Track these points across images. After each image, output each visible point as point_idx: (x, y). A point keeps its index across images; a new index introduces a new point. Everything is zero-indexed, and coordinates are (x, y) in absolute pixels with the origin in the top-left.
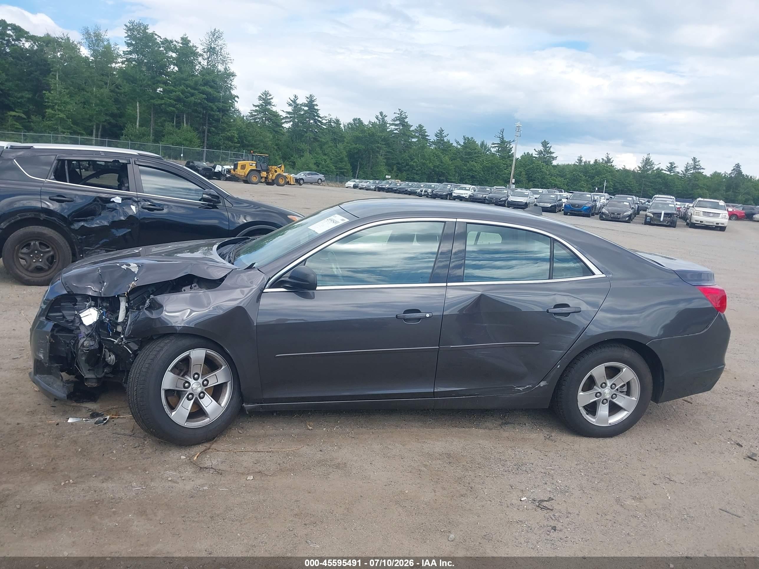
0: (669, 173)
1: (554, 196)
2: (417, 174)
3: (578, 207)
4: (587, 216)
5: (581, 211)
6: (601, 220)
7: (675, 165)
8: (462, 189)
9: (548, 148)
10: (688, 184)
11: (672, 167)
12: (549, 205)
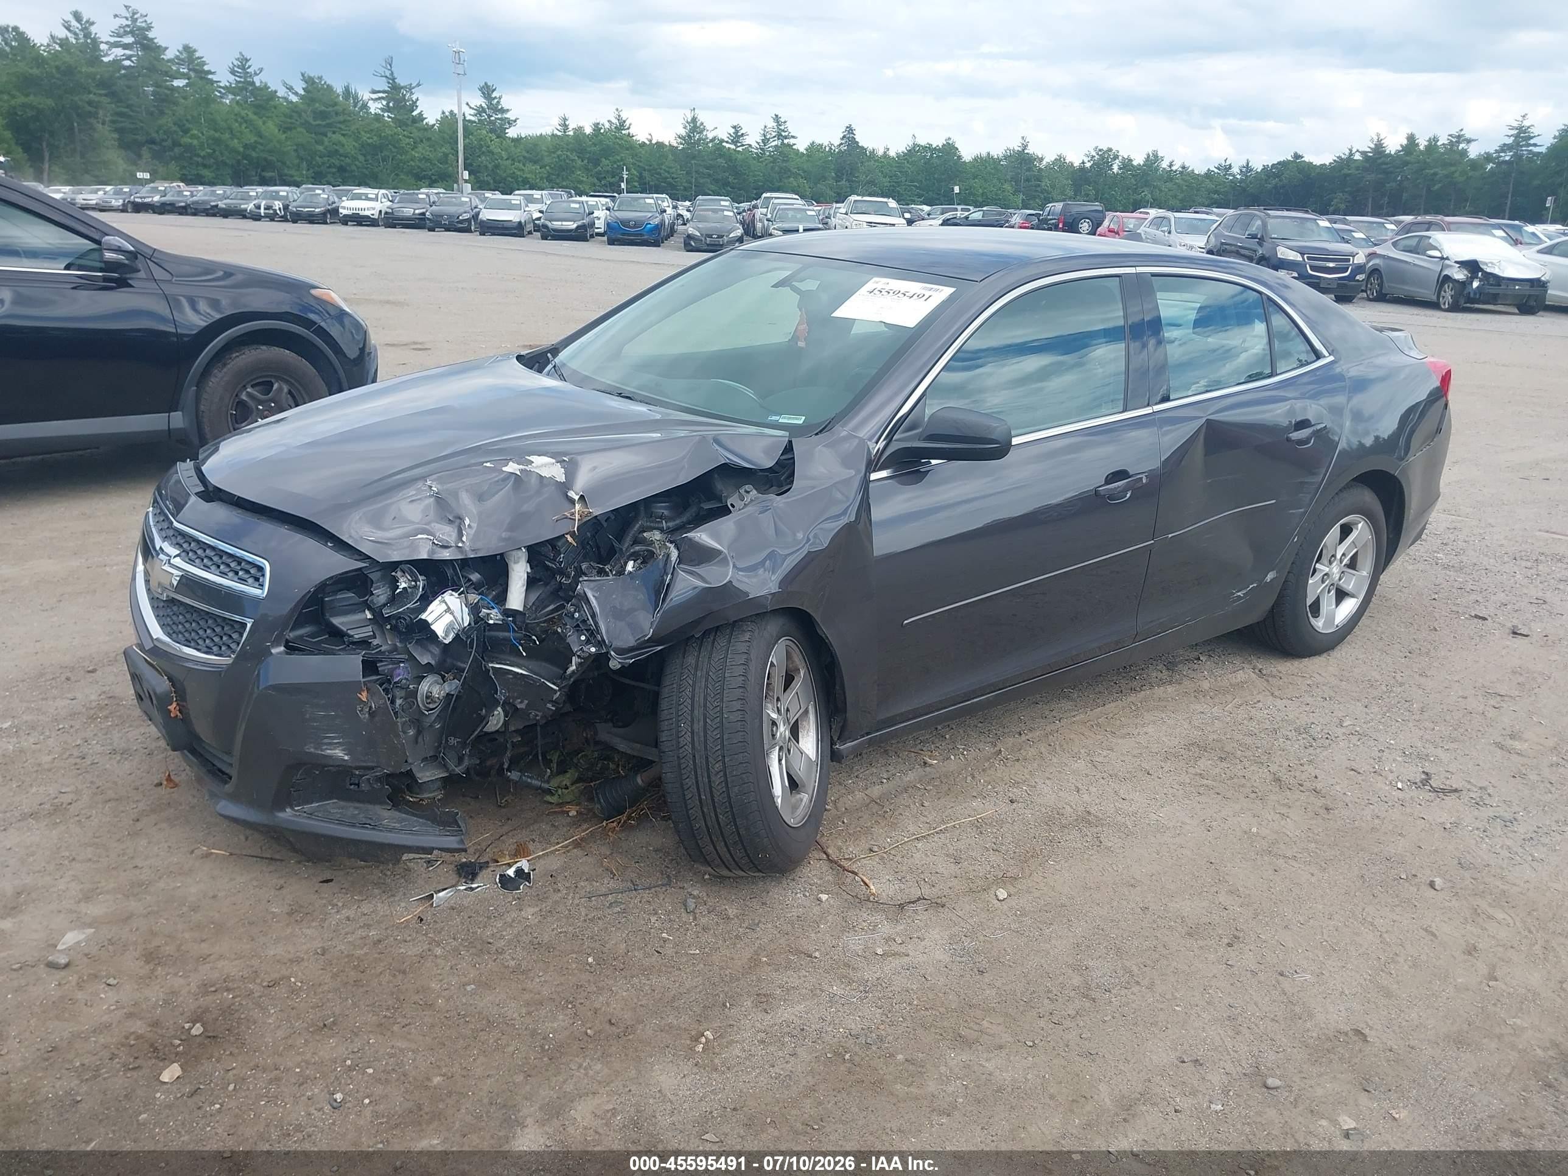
0: (733, 147)
1: (577, 206)
2: (205, 166)
3: (635, 226)
4: (656, 244)
5: (642, 235)
6: (688, 251)
7: (742, 132)
8: (358, 197)
9: (496, 101)
10: (772, 168)
11: (737, 135)
12: (572, 225)
